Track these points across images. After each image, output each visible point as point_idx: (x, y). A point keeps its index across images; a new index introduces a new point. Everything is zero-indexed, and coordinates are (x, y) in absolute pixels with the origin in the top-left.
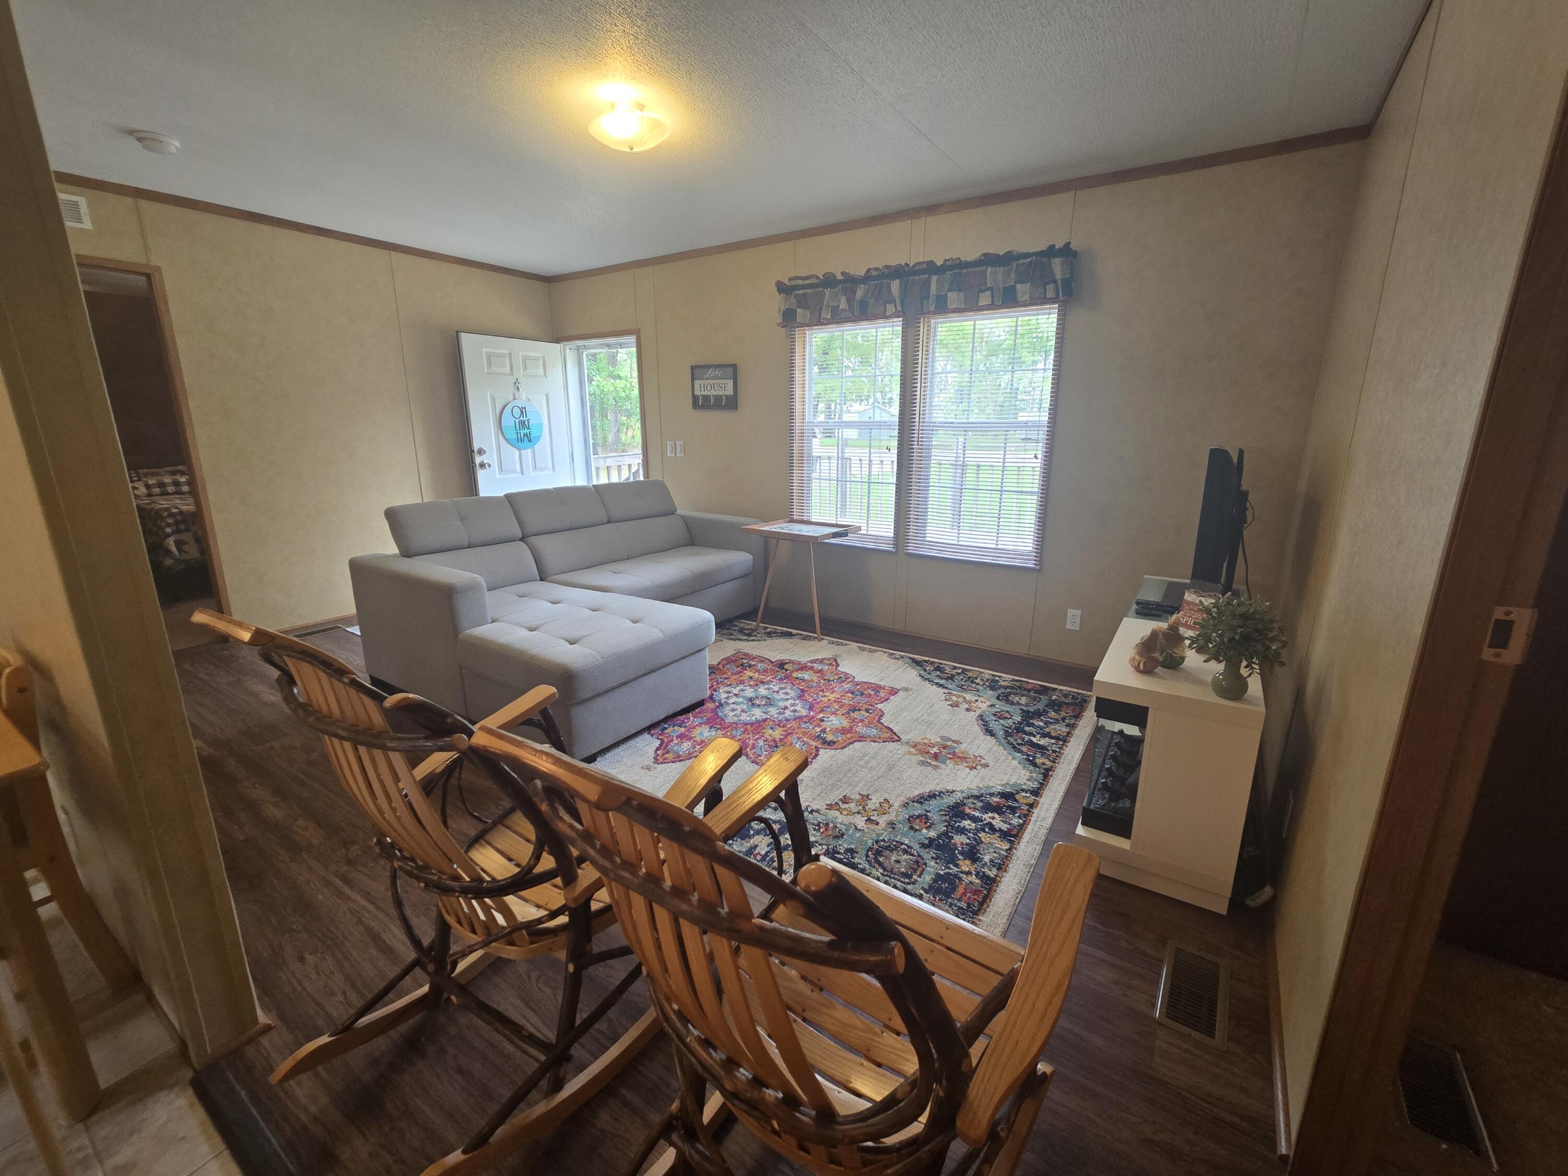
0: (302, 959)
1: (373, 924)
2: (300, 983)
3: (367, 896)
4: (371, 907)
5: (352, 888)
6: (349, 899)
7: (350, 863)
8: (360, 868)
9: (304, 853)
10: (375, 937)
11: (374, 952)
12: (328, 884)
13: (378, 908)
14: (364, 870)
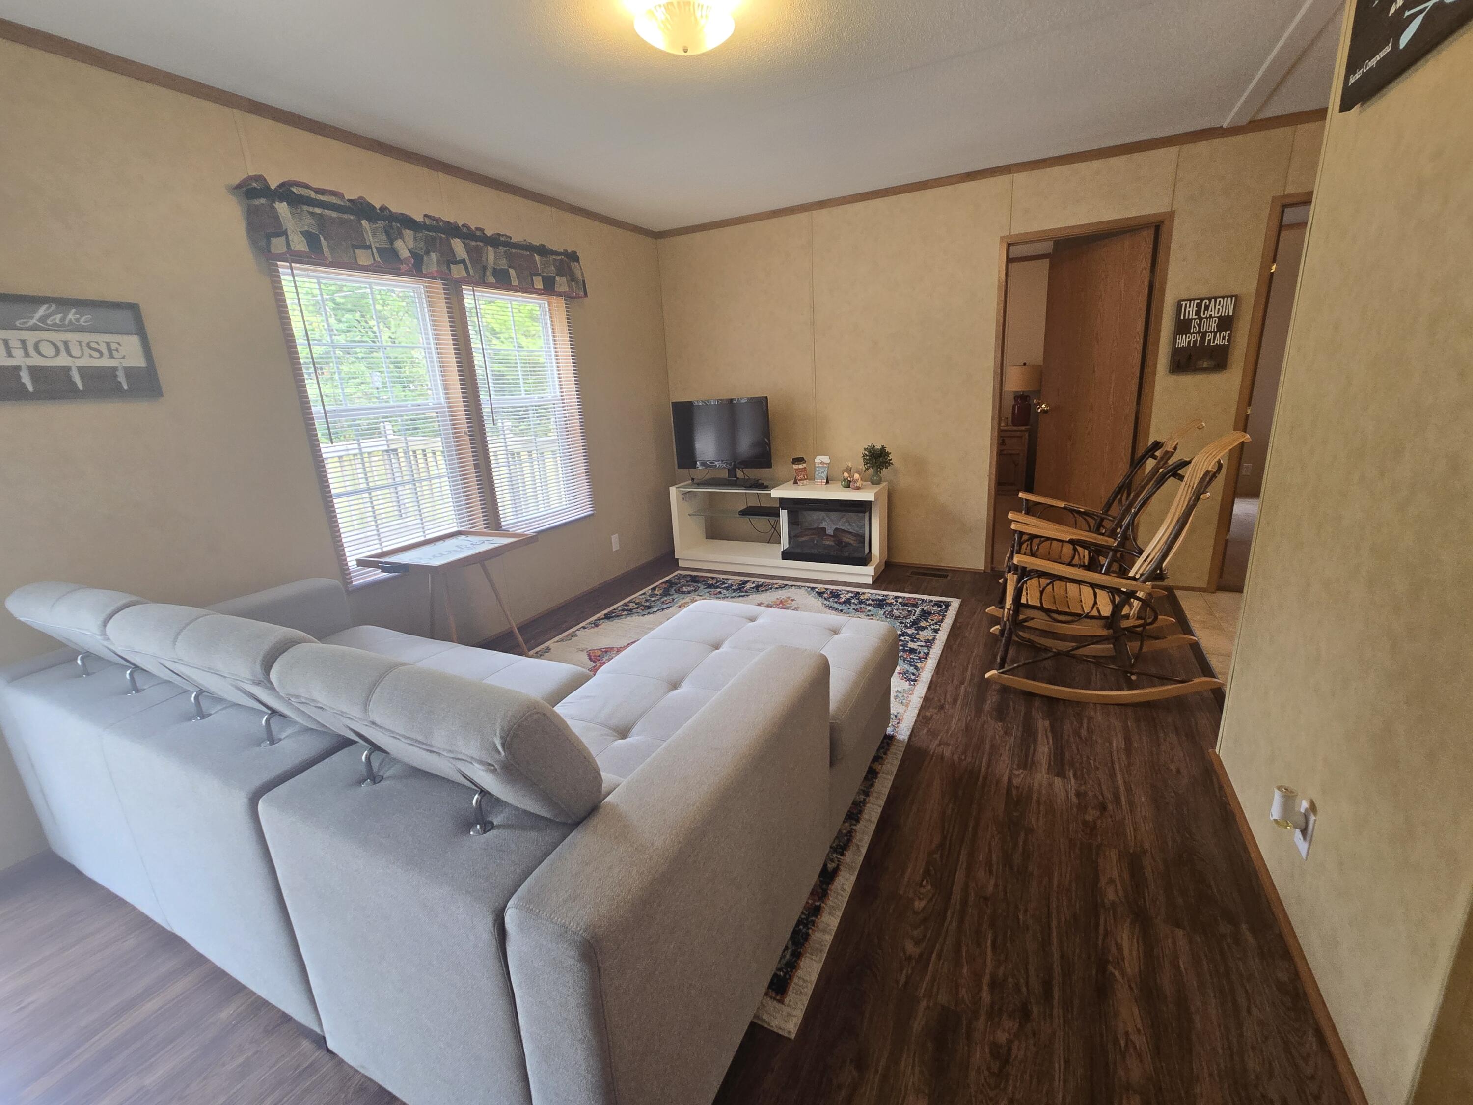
0: (1178, 771)
1: (1124, 757)
2: (1185, 760)
3: (1112, 775)
4: (1117, 766)
5: (1118, 788)
6: (1125, 782)
7: (1103, 808)
8: (1100, 797)
9: (1131, 851)
10: (1128, 750)
11: (1136, 745)
12: (1131, 804)
13: (1113, 763)
14: (1098, 794)
